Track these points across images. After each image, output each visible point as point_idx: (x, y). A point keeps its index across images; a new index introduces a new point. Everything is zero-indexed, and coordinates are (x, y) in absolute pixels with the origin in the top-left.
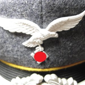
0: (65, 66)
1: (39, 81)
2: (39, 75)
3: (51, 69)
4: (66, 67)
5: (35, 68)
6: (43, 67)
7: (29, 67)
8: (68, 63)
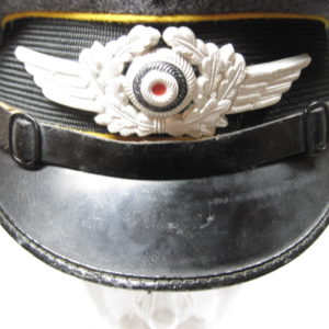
1: (152, 39)
3: (179, 18)
4: (216, 18)
5: (140, 13)
6: (160, 11)
7: (127, 13)
8: (222, 8)
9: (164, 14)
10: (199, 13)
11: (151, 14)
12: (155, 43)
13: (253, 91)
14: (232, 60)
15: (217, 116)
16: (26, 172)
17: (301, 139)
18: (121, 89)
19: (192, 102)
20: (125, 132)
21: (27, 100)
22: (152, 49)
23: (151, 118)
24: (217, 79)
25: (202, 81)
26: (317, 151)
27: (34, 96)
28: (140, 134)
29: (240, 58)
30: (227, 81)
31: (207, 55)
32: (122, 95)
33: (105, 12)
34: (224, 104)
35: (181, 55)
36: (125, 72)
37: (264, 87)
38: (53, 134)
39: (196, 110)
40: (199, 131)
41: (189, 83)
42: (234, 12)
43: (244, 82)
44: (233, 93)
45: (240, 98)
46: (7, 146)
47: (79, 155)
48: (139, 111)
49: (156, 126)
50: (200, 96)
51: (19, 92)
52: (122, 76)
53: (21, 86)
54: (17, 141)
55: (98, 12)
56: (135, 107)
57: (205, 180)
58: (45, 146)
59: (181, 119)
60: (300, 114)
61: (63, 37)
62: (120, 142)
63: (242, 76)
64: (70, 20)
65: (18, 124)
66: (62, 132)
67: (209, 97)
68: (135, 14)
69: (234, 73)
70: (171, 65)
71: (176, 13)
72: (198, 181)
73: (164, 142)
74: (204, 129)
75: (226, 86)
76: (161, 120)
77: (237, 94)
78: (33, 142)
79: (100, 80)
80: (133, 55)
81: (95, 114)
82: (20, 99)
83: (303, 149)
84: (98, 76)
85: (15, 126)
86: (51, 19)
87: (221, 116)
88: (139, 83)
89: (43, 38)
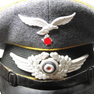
0: (63, 48)
2: (46, 53)
3: (54, 49)
5: (44, 48)
7: (40, 48)
8: (65, 46)
9: (50, 49)
10: (59, 48)
11: (47, 49)
12: (48, 56)
13: (73, 67)
14: (68, 59)
15: (64, 74)
16: (13, 87)
17: (87, 77)
18: (39, 68)
19: (58, 71)
20: (40, 78)
21: (13, 67)
22: (47, 58)
23: (47, 75)
24: (64, 65)
25: (60, 65)
26: (91, 80)
27: (15, 66)
28: (44, 79)
29: (70, 59)
30: (67, 65)
31: (61, 59)
32: (39, 69)
33: (34, 47)
34: (66, 71)
35: (55, 60)
36: (40, 63)
37: (76, 65)
38: (20, 78)
39: (59, 73)
40: (60, 78)
41: (57, 67)
42: (68, 46)
43: (71, 65)
44: (68, 68)
45: (70, 69)
46: (8, 79)
47: (27, 84)
48: (43, 73)
49: (48, 77)
50: (60, 69)
51: (11, 64)
52: (39, 65)
53: (11, 63)
54: (10, 79)
55: (33, 47)
56: (42, 72)
57: (61, 90)
58: (18, 81)
59: (55, 75)
60: (86, 71)
61: (23, 52)
62: (38, 81)
63: (71, 64)
64: (25, 48)
65: (11, 74)
66: (23, 77)
67: (62, 69)
68: (42, 48)
69: (68, 63)
70: (52, 62)
71: (53, 48)
72: (59, 90)
73: (50, 81)
74: (61, 77)
75: (66, 66)
76: (49, 75)
77: (69, 68)
78: (15, 79)
79: (33, 65)
80: (42, 59)
81: (32, 73)
82: (11, 66)
83: (87, 80)
84: (32, 64)
85: (10, 75)
86: (20, 47)
87: (65, 74)
88: (44, 67)
89: (17, 51)
